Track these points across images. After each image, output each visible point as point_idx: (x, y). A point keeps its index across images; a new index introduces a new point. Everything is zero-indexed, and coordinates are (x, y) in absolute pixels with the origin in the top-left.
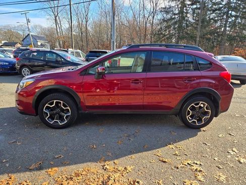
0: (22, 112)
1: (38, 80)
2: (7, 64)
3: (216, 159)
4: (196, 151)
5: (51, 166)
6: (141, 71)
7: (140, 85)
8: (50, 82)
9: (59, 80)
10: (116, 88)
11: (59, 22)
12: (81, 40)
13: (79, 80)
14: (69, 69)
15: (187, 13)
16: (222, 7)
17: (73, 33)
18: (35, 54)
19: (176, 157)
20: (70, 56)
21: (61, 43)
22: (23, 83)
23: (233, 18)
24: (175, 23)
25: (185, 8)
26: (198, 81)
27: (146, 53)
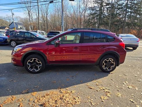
3: (117, 87)
4: (107, 83)
6: (78, 42)
7: (78, 50)
8: (29, 49)
9: (34, 48)
11: (31, 15)
12: (44, 26)
14: (40, 42)
15: (104, 10)
16: (123, 7)
17: (40, 21)
18: (19, 33)
19: (97, 86)
20: (38, 34)
21: (32, 27)
23: (129, 13)
24: (97, 16)
25: (102, 7)
26: (108, 47)
27: (81, 33)
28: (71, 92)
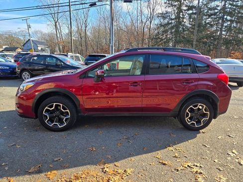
0: (21, 115)
1: (38, 84)
2: (8, 68)
3: (216, 161)
4: (196, 153)
5: (51, 169)
6: (139, 73)
7: (139, 88)
8: (50, 86)
9: (59, 83)
10: (115, 90)
11: (59, 28)
12: (80, 45)
13: (79, 83)
14: (69, 73)
15: (183, 18)
16: (217, 12)
17: (73, 38)
18: (36, 58)
19: (175, 159)
20: (69, 60)
21: (61, 47)
22: (23, 87)
23: (229, 23)
24: (172, 28)
25: (181, 14)
26: (196, 83)
27: (144, 56)
28: (125, 171)
